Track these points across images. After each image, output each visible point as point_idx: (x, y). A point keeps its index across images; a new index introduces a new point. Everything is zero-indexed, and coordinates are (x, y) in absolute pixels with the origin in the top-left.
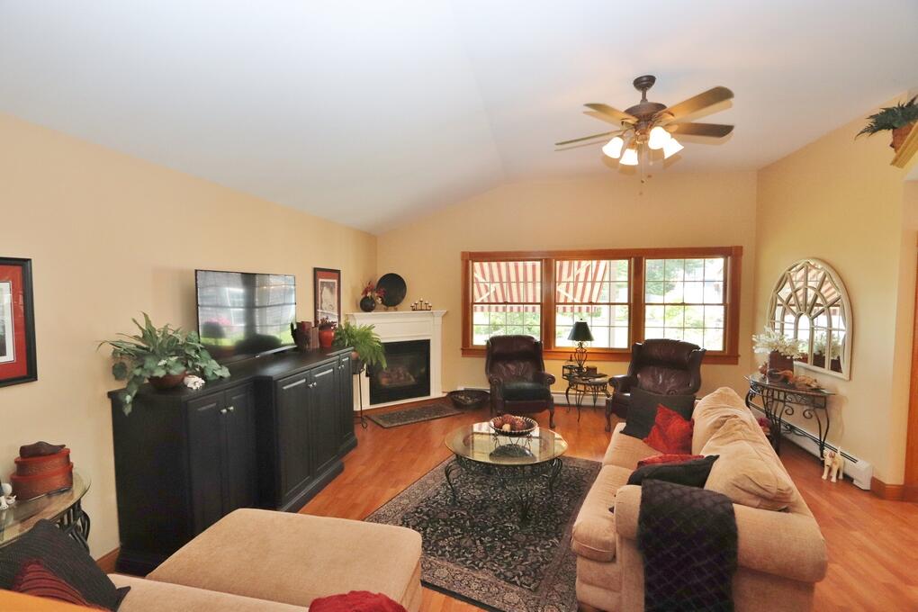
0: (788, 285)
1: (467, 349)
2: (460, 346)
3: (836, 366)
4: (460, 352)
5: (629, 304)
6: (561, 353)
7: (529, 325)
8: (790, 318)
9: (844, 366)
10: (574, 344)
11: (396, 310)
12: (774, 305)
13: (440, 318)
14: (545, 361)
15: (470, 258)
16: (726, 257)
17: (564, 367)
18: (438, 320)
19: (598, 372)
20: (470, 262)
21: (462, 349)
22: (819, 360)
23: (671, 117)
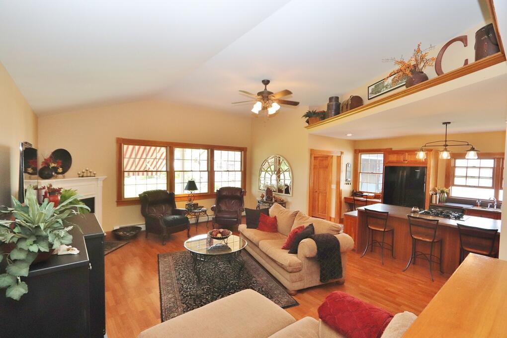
0: (267, 163)
1: (121, 201)
2: (115, 199)
3: (287, 191)
4: (116, 203)
5: (208, 171)
6: (182, 198)
7: (159, 183)
8: (268, 176)
9: (291, 192)
10: (188, 192)
11: (64, 177)
12: (261, 171)
13: (102, 182)
14: (176, 203)
15: (121, 142)
16: (241, 152)
17: (186, 205)
18: (100, 183)
19: (199, 205)
20: (123, 144)
21: (117, 202)
22: (280, 191)
23: (274, 98)
